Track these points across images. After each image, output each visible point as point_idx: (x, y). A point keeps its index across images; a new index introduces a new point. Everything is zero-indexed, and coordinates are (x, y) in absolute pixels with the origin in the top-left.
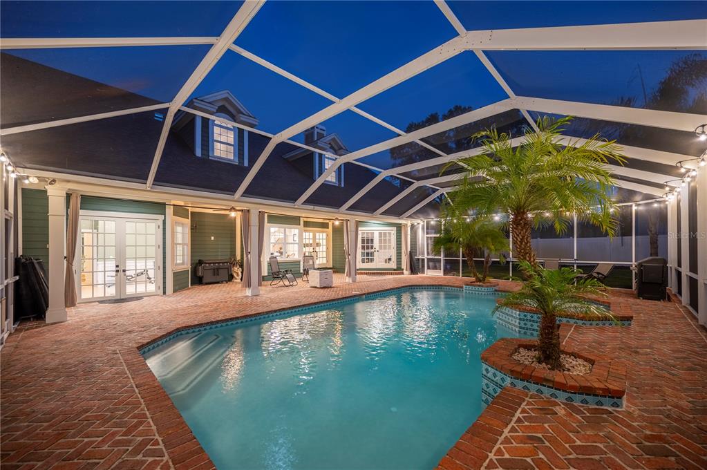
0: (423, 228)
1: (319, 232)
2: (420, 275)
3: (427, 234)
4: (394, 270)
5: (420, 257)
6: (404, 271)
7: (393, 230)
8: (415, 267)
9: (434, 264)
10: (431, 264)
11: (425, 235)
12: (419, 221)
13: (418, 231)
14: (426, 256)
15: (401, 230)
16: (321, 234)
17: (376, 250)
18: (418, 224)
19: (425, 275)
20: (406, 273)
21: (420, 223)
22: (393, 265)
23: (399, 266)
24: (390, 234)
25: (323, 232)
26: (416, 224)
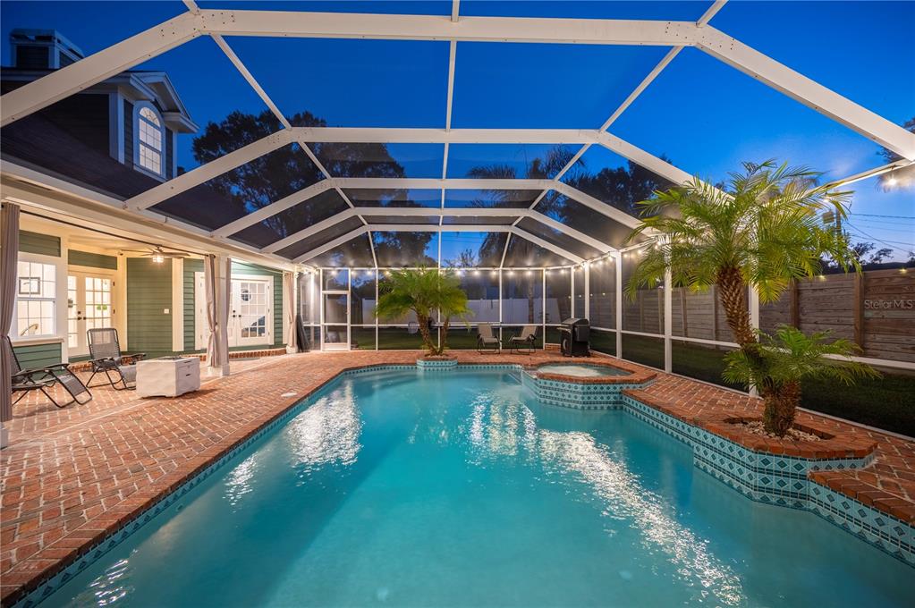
0: (317, 282)
1: (94, 275)
2: (313, 352)
3: (324, 289)
4: (271, 347)
5: (312, 324)
6: (288, 348)
7: (269, 281)
8: (304, 340)
9: (337, 333)
10: (330, 335)
11: (322, 291)
12: (312, 270)
13: (308, 284)
14: (322, 323)
15: (281, 282)
16: (98, 281)
17: (237, 314)
18: (310, 273)
19: (320, 352)
20: (292, 350)
21: (312, 272)
22: (268, 338)
23: (277, 340)
24: (261, 286)
25: (102, 276)
26: (305, 273)
